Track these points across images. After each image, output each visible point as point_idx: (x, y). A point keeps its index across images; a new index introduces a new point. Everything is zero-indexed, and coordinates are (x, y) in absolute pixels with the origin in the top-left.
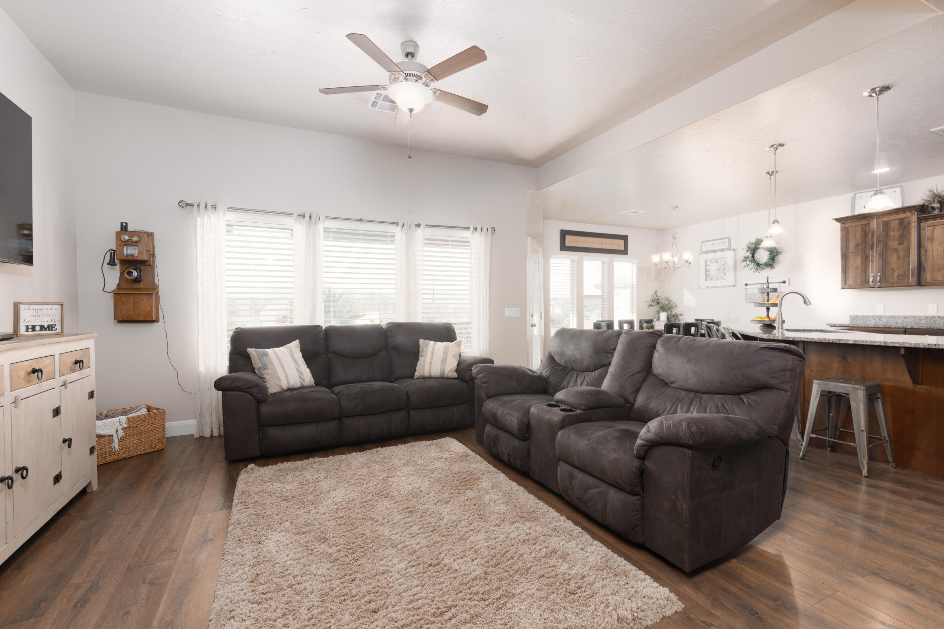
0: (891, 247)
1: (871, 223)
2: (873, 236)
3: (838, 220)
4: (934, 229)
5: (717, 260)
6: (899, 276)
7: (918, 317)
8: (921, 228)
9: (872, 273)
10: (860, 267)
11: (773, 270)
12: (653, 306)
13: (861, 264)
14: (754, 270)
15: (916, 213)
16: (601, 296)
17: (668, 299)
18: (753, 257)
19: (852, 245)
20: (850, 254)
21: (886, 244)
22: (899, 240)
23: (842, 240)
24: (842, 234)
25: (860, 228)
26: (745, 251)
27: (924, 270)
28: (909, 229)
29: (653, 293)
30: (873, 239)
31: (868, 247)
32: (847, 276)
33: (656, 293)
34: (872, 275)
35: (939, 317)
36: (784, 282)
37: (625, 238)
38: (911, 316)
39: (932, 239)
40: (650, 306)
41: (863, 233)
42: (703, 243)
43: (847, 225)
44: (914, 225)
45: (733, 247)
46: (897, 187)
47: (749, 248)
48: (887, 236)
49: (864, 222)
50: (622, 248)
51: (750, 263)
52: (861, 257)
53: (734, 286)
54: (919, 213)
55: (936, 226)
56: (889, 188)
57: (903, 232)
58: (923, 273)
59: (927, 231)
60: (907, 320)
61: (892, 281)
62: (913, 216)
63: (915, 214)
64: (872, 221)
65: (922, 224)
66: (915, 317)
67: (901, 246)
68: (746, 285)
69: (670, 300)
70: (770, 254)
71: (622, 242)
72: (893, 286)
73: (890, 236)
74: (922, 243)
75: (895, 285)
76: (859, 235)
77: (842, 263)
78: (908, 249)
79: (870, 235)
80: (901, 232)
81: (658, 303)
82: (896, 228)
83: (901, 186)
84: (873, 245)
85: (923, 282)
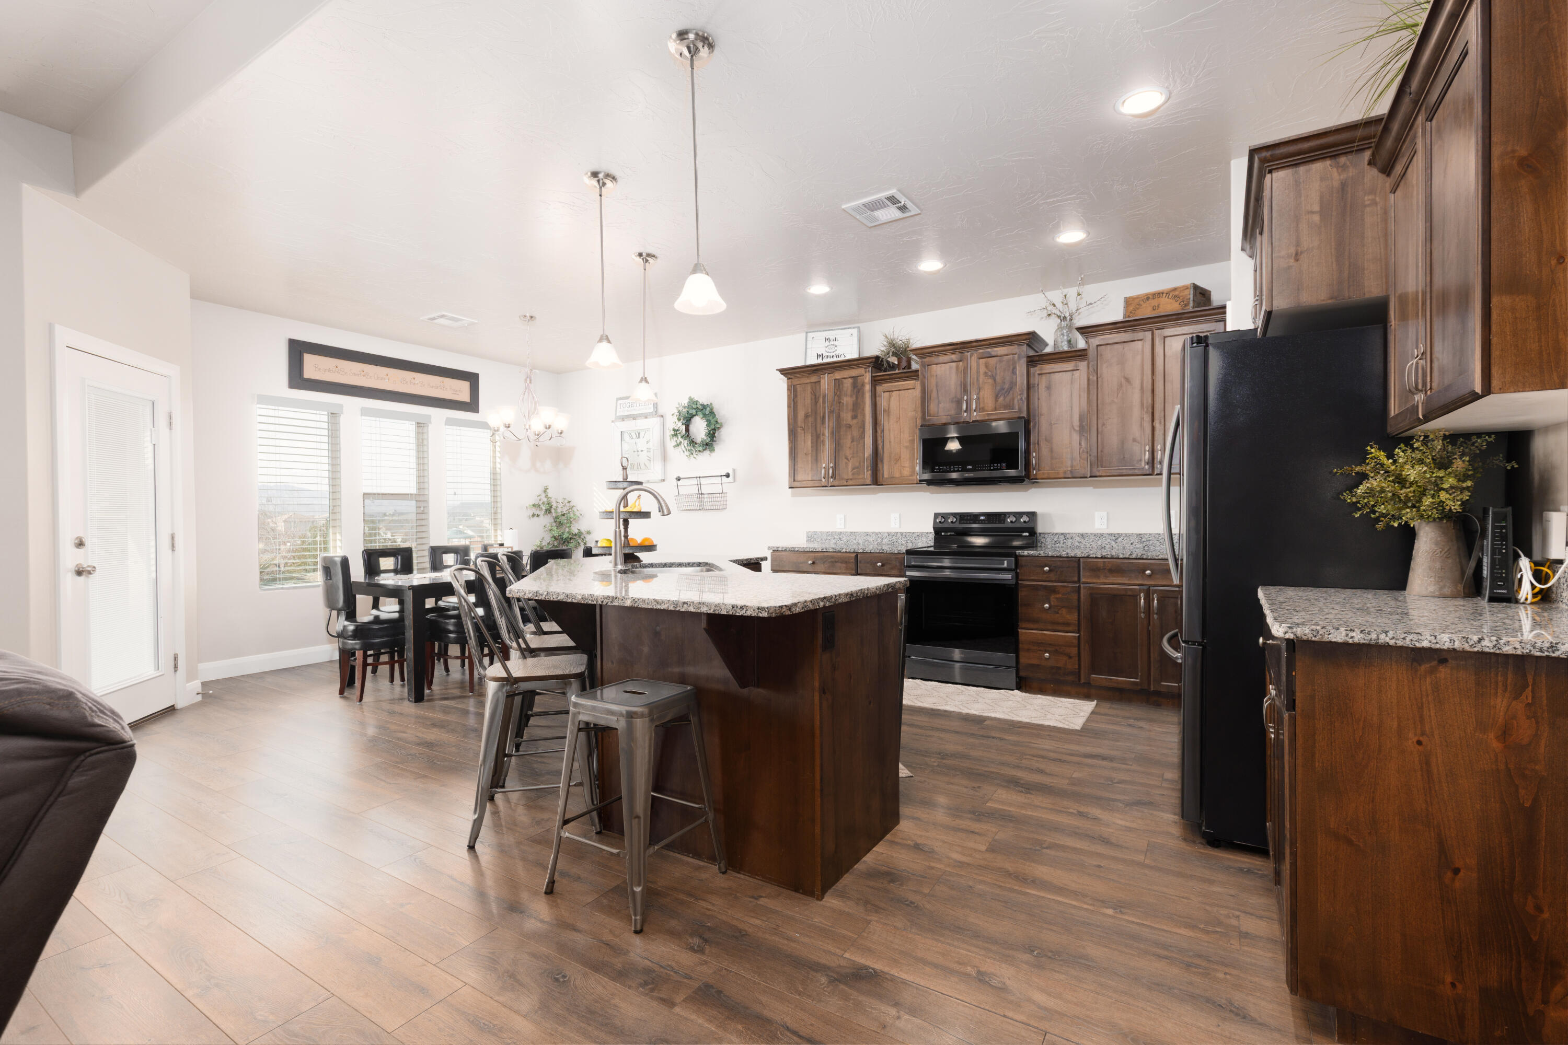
0: (845, 422)
1: (822, 381)
2: (824, 402)
3: (784, 372)
4: (890, 396)
5: (639, 433)
6: (853, 469)
7: (880, 533)
8: (877, 395)
9: (824, 463)
10: (810, 452)
11: (714, 454)
12: (538, 516)
13: (812, 447)
14: (688, 453)
15: (870, 369)
16: (416, 495)
17: (569, 502)
18: (687, 430)
19: (801, 414)
20: (799, 430)
21: (839, 416)
22: (853, 411)
23: (789, 406)
24: (789, 396)
25: (809, 388)
26: (675, 419)
27: (881, 461)
28: (863, 394)
29: (539, 491)
30: (824, 408)
31: (819, 421)
32: (796, 467)
33: (545, 490)
34: (824, 465)
35: (902, 534)
36: (728, 476)
37: (472, 379)
38: (873, 533)
39: (888, 412)
40: (533, 515)
41: (813, 397)
42: (619, 402)
43: (796, 382)
44: (868, 387)
45: (660, 412)
46: (854, 328)
47: (680, 413)
48: (840, 403)
49: (814, 379)
50: (465, 397)
51: (682, 440)
52: (812, 436)
53: (664, 480)
54: (873, 369)
55: (893, 391)
56: (844, 329)
57: (857, 398)
58: (880, 466)
59: (883, 401)
60: (869, 538)
61: (846, 477)
62: (867, 373)
63: (869, 371)
64: (823, 378)
65: (878, 388)
66: (877, 534)
67: (855, 421)
68: (679, 479)
69: (571, 504)
70: (707, 425)
71: (465, 386)
72: (848, 484)
73: (843, 403)
74: (879, 417)
75: (850, 483)
76: (808, 401)
77: (789, 443)
78: (863, 426)
79: (821, 400)
80: (854, 398)
81: (548, 511)
82: (849, 393)
83: (859, 328)
84: (824, 417)
85: (880, 479)
